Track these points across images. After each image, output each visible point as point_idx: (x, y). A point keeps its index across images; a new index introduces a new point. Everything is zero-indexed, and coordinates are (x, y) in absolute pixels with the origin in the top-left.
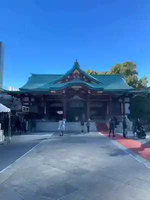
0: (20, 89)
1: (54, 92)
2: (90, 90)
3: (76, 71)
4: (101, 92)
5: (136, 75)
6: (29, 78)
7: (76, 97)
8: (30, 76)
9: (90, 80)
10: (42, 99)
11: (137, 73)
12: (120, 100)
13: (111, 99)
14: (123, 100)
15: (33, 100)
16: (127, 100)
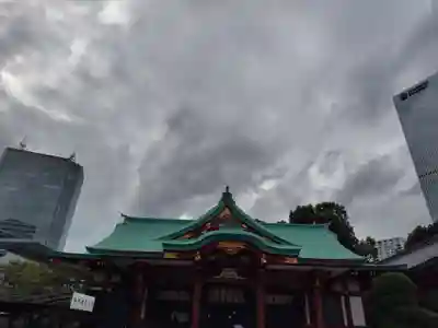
0: (88, 248)
1: (172, 255)
2: (266, 253)
3: (226, 212)
4: (295, 261)
6: (118, 225)
7: (229, 274)
8: (122, 221)
12: (338, 288)
13: (318, 283)
14: (346, 288)
15: (116, 279)
16: (354, 287)
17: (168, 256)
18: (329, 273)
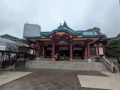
1: (44, 37)
2: (72, 35)
4: (81, 36)
8: (40, 33)
14: (98, 45)
17: (42, 37)
18: (93, 40)
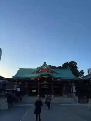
0: (13, 77)
1: (33, 79)
2: (53, 78)
3: (45, 67)
4: (59, 79)
5: (77, 69)
6: (18, 71)
7: (45, 82)
8: (19, 69)
9: (52, 72)
10: (26, 83)
11: (78, 68)
12: (70, 84)
14: (72, 84)
16: (73, 84)
17: (32, 79)
